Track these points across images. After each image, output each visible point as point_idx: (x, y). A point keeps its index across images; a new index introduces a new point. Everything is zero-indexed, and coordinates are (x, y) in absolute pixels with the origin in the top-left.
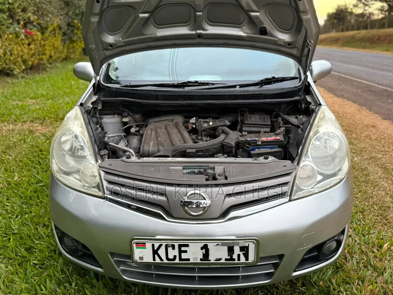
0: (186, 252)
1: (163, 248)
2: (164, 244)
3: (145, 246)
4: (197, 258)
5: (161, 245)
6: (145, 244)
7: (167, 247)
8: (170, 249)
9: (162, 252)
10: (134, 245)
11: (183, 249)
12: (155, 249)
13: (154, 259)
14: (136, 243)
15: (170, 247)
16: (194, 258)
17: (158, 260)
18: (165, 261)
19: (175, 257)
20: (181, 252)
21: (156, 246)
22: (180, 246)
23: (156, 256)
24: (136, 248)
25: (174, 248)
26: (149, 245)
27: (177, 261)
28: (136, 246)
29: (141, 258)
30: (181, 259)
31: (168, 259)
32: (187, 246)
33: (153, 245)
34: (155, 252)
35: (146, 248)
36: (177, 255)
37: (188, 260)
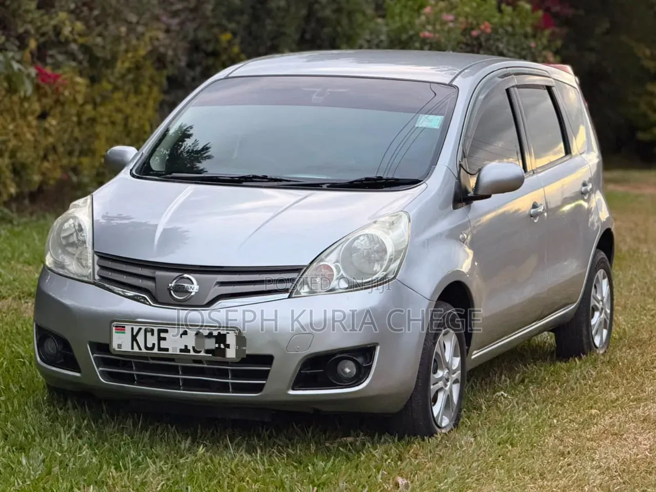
0: (164, 339)
1: (142, 332)
2: (144, 328)
3: (124, 330)
4: (176, 348)
5: (140, 329)
6: (124, 327)
7: (146, 331)
8: (149, 334)
9: (140, 338)
10: (114, 328)
11: (162, 335)
12: (134, 334)
13: (132, 348)
14: (116, 327)
15: (149, 332)
16: (174, 349)
17: (136, 349)
18: (144, 350)
19: (154, 344)
20: (160, 339)
21: (136, 329)
22: (160, 331)
23: (135, 343)
24: (116, 332)
25: (153, 334)
26: (128, 329)
27: (156, 351)
28: (116, 329)
29: (120, 346)
30: (160, 349)
31: (146, 348)
32: (166, 331)
33: (132, 329)
34: (134, 338)
35: (124, 333)
36: (156, 343)
37: (167, 350)
